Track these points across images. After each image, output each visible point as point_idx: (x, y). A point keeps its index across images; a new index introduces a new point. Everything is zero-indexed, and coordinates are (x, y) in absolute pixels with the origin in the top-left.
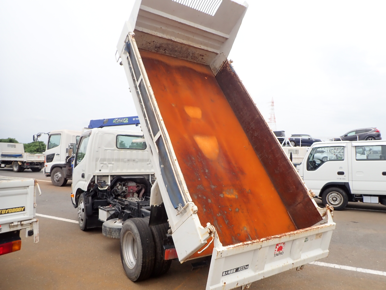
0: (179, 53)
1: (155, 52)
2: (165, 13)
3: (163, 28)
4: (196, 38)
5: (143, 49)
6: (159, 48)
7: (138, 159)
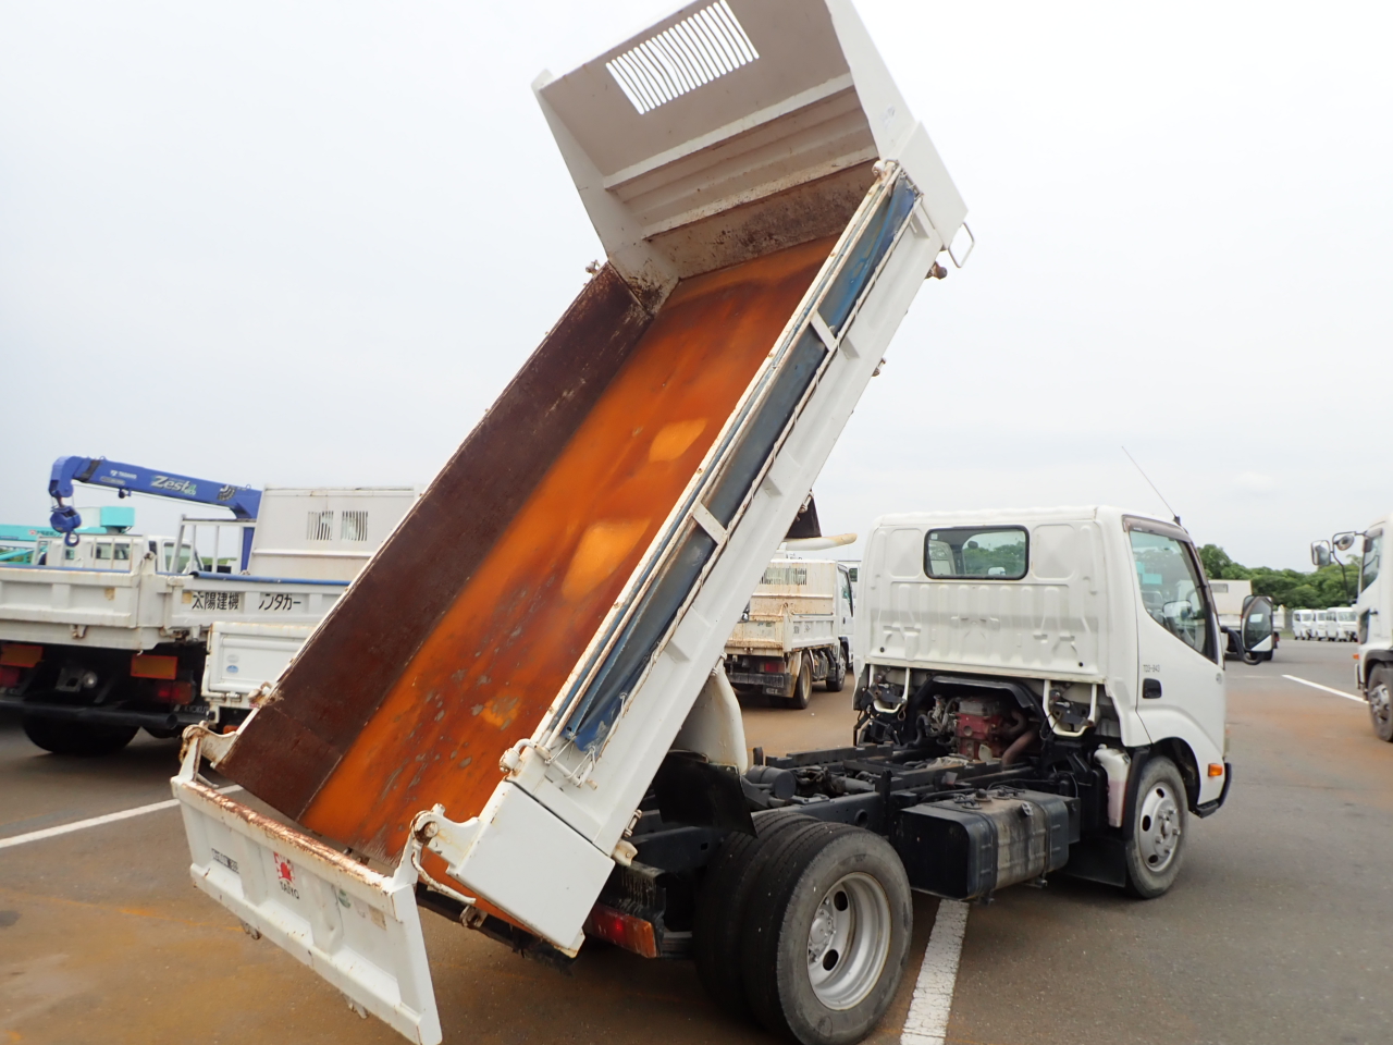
0: (811, 223)
1: (756, 255)
2: (663, 153)
3: (703, 187)
4: (801, 150)
5: (726, 267)
6: (751, 240)
7: (997, 617)
